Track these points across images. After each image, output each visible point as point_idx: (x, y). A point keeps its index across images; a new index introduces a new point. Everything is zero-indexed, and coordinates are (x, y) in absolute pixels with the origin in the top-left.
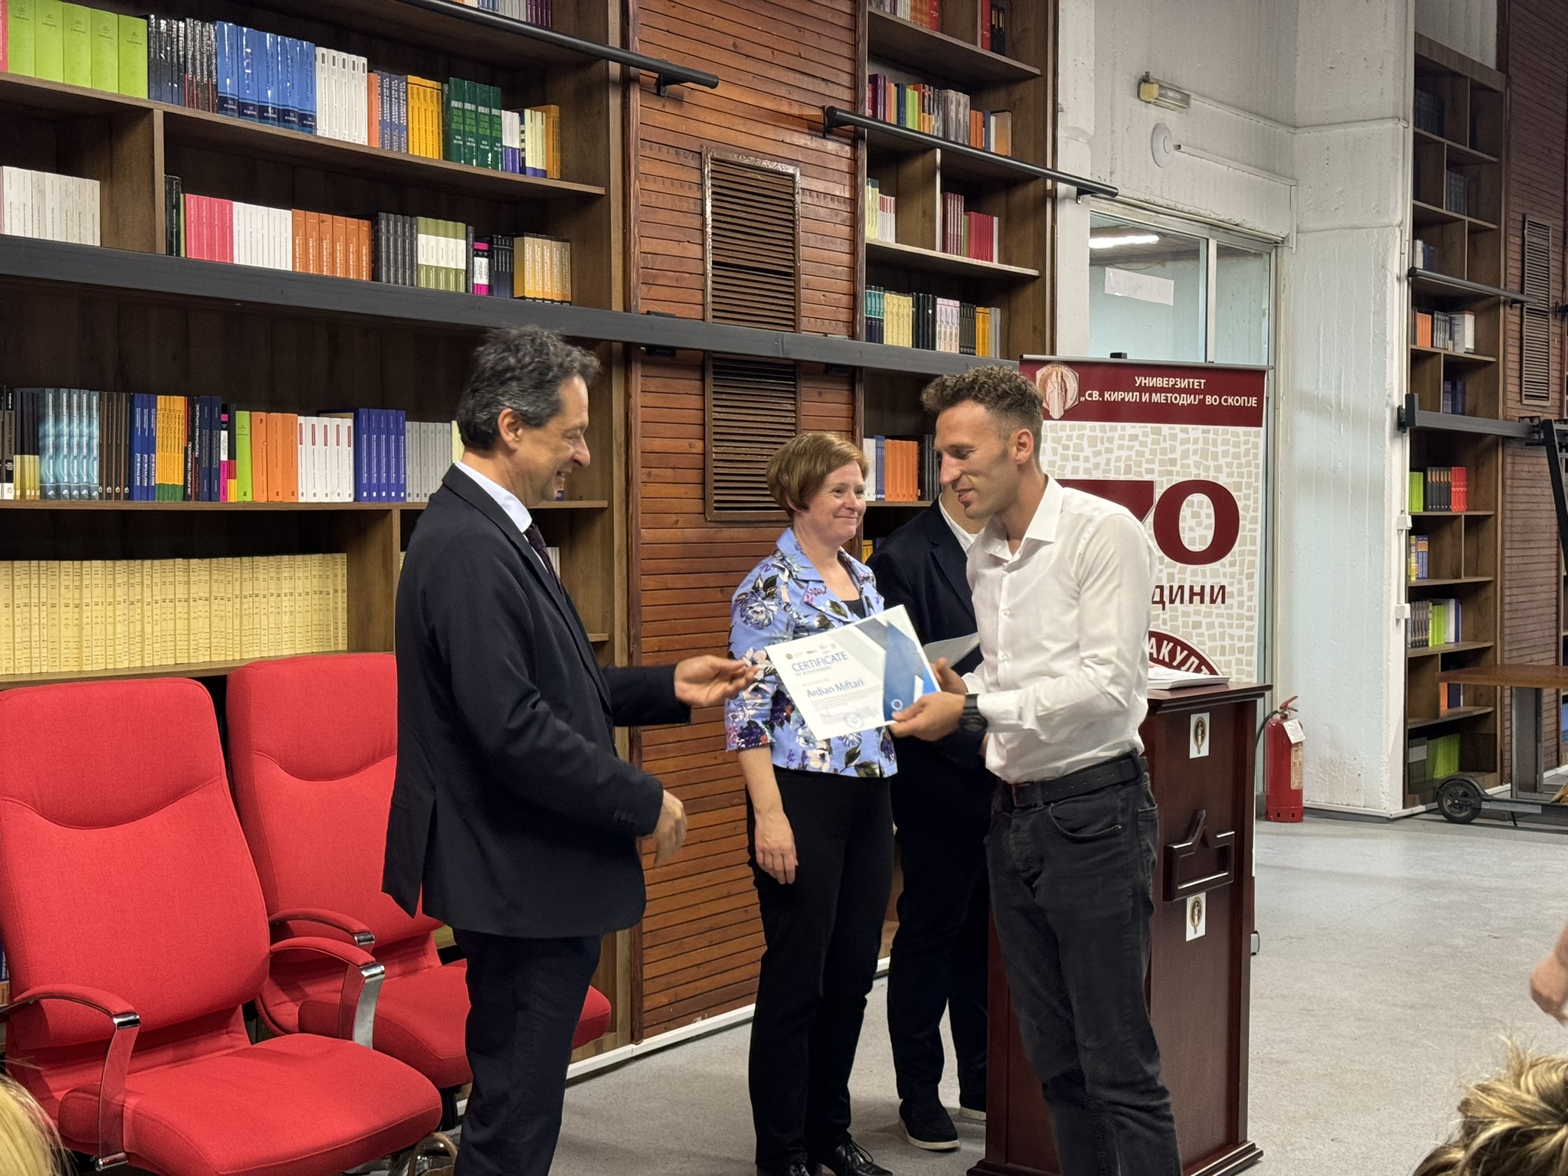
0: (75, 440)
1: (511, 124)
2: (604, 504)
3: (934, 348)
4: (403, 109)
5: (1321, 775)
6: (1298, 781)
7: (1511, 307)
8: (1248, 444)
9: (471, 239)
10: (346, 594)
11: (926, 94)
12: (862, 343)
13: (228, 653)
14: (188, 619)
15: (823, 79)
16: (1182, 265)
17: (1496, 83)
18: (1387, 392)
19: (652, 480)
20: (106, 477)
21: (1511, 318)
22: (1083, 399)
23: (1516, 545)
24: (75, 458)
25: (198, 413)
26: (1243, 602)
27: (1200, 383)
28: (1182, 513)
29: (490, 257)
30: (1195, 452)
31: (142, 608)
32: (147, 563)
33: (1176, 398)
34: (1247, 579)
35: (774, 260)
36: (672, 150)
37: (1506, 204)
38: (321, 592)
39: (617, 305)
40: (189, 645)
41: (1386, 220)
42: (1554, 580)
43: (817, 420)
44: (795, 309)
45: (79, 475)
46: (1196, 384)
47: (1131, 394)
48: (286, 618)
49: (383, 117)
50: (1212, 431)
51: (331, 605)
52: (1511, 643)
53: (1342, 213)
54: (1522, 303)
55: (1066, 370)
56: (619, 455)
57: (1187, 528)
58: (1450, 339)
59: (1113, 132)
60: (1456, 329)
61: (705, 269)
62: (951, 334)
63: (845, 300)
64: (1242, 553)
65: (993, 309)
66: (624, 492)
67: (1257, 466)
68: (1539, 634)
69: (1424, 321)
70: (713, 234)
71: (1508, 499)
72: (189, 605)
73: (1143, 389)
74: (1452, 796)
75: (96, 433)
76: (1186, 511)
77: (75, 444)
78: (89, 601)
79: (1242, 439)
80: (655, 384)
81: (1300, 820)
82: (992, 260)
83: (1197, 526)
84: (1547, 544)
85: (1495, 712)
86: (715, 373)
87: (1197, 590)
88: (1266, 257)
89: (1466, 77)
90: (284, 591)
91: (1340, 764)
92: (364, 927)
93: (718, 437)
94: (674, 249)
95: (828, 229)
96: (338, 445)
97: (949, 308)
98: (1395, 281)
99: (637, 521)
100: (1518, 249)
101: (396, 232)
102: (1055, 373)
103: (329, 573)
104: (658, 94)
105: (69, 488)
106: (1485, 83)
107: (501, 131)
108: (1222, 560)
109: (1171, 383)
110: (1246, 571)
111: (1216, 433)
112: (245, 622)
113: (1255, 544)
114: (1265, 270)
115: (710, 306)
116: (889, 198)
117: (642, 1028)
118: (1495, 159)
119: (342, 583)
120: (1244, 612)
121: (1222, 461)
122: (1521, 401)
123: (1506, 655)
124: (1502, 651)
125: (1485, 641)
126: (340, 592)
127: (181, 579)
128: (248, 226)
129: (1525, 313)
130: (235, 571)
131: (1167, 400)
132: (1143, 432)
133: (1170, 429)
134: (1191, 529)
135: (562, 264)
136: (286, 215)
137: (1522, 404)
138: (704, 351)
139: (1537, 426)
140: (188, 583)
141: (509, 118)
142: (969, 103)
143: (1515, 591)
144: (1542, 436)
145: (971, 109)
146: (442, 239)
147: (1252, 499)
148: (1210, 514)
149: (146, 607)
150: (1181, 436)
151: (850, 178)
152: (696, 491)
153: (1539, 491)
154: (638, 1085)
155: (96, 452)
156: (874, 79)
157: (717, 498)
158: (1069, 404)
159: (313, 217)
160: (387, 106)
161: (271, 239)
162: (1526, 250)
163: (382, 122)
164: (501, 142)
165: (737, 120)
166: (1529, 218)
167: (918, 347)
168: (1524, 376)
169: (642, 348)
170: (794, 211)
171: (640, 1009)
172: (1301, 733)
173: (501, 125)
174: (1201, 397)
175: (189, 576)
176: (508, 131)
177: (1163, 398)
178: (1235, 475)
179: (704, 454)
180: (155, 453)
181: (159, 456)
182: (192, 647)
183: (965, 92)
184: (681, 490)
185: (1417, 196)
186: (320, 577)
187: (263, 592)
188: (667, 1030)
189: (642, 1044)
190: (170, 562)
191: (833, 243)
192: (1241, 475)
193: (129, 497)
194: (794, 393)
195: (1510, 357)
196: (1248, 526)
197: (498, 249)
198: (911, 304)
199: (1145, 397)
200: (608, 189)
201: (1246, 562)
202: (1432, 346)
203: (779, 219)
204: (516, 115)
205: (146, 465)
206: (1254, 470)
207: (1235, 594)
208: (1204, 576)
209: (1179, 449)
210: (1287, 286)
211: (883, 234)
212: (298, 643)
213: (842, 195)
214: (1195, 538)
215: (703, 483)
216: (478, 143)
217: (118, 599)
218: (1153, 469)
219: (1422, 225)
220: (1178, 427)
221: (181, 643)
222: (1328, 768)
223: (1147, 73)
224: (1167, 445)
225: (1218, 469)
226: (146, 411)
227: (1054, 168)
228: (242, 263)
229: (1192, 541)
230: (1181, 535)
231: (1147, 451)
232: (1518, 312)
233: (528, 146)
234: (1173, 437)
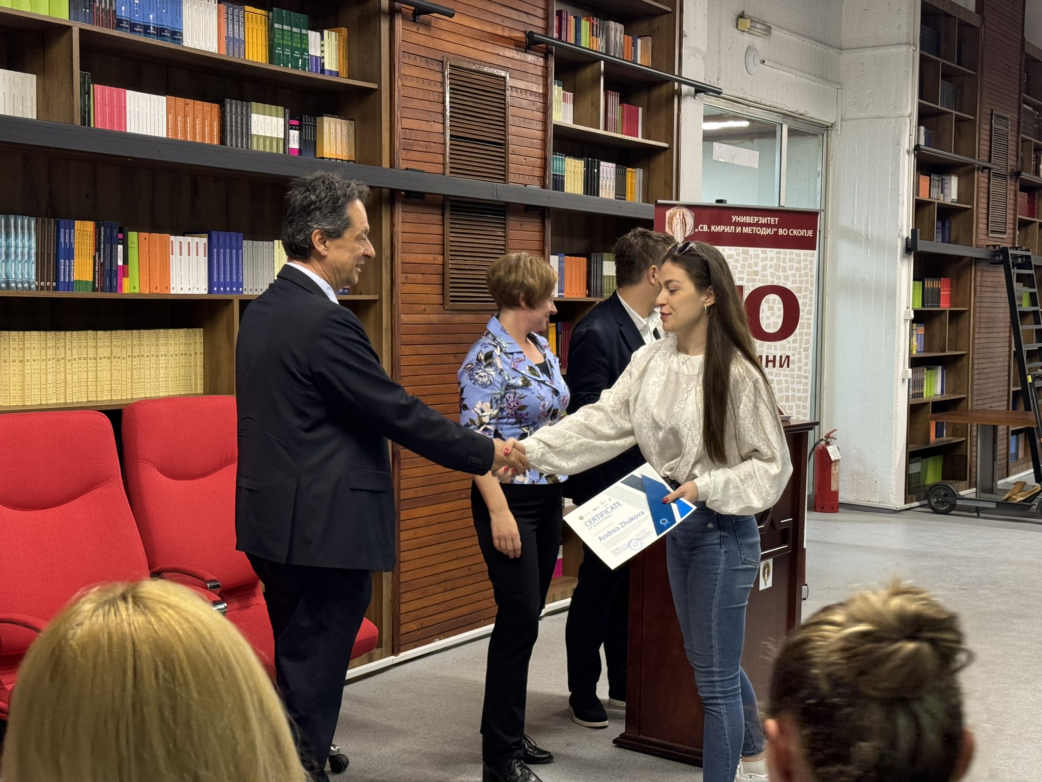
0: (20, 250)
1: (315, 40)
2: (376, 297)
3: (598, 195)
4: (242, 29)
5: (851, 482)
6: (836, 485)
7: (982, 172)
8: (806, 261)
9: (287, 118)
10: (202, 356)
11: (595, 24)
12: (550, 191)
13: (123, 394)
14: (96, 371)
15: (526, 13)
16: (766, 142)
17: (975, 21)
18: (899, 228)
19: (408, 281)
20: (40, 276)
21: (982, 179)
22: (696, 230)
23: (983, 330)
24: (19, 262)
25: (103, 233)
26: (801, 367)
27: (775, 220)
28: (761, 307)
29: (300, 130)
30: (771, 267)
31: (65, 363)
32: (69, 333)
33: (759, 230)
34: (804, 351)
35: (491, 134)
36: (423, 59)
37: (980, 102)
38: (186, 354)
39: (386, 164)
40: (97, 389)
41: (901, 113)
42: (1007, 354)
43: (519, 243)
44: (505, 168)
45: (22, 274)
46: (772, 221)
47: (729, 227)
48: (162, 372)
49: (228, 33)
50: (782, 253)
51: (193, 364)
52: (978, 395)
53: (871, 108)
54: (990, 169)
55: (685, 211)
56: (386, 264)
57: (765, 317)
58: (942, 193)
59: (720, 51)
60: (946, 186)
61: (445, 140)
62: (610, 186)
63: (539, 162)
64: (801, 334)
65: (638, 169)
66: (389, 289)
67: (812, 276)
68: (997, 389)
69: (925, 181)
70: (450, 116)
71: (978, 300)
72: (97, 361)
73: (737, 224)
74: (937, 496)
75: (34, 245)
76: (764, 306)
77: (20, 252)
78: (29, 358)
79: (803, 258)
80: (410, 217)
81: (837, 511)
82: (637, 137)
83: (771, 316)
84: (1003, 330)
85: (966, 440)
86: (451, 210)
87: (771, 358)
88: (821, 136)
89: (955, 17)
90: (161, 353)
91: (864, 474)
92: (214, 577)
93: (453, 253)
94: (425, 126)
95: (528, 114)
96: (197, 255)
97: (608, 169)
98: (906, 153)
99: (398, 310)
100: (988, 133)
101: (236, 112)
102: (678, 213)
103: (191, 342)
104: (414, 21)
105: (16, 283)
106: (967, 21)
107: (308, 44)
108: (788, 339)
109: (755, 220)
110: (803, 346)
111: (785, 254)
112: (135, 373)
113: (810, 329)
114: (819, 145)
115: (448, 165)
116: (569, 93)
117: (399, 645)
118: (974, 73)
119: (200, 348)
120: (802, 373)
121: (789, 273)
122: (987, 235)
123: (974, 403)
124: (972, 400)
125: (961, 394)
126: (198, 354)
127: (92, 344)
128: (136, 107)
129: (991, 176)
130: (128, 339)
131: (752, 231)
132: (737, 253)
133: (755, 251)
134: (768, 318)
135: (349, 136)
136: (163, 99)
137: (988, 237)
138: (444, 195)
139: (998, 251)
140: (96, 347)
141: (313, 36)
142: (623, 30)
143: (981, 361)
144: (1001, 258)
145: (625, 34)
146: (268, 117)
147: (808, 298)
148: (780, 308)
149: (68, 363)
150: (762, 255)
151: (543, 80)
152: (438, 289)
153: (998, 295)
154: (396, 683)
155: (33, 259)
156: (559, 13)
157: (451, 294)
158: (688, 234)
159: (180, 101)
160: (231, 26)
161: (152, 116)
162: (993, 134)
163: (227, 37)
164: (308, 52)
165: (467, 39)
166: (995, 112)
167: (587, 194)
168: (990, 218)
169: (402, 193)
170: (505, 101)
171: (398, 633)
172: (838, 454)
173: (308, 40)
174: (776, 230)
175: (97, 342)
176: (313, 46)
177: (750, 230)
178: (798, 282)
179: (443, 265)
180: (73, 259)
181: (76, 261)
182: (99, 390)
183: (620, 23)
184: (428, 288)
185: (921, 96)
186: (185, 344)
187: (146, 354)
188: (416, 647)
189: (399, 656)
190: (84, 332)
191: (531, 123)
192: (801, 282)
193: (56, 289)
194: (504, 224)
195: (981, 205)
196: (806, 316)
197: (306, 125)
198: (583, 165)
199: (739, 230)
200: (380, 85)
201: (804, 340)
202: (930, 197)
203: (495, 107)
204: (319, 34)
205: (67, 268)
206: (810, 279)
207: (796, 361)
208: (776, 349)
209: (761, 264)
210: (834, 156)
211: (565, 118)
212: (170, 388)
213: (538, 91)
214: (770, 324)
215: (443, 284)
216: (292, 53)
217: (49, 357)
218: (743, 278)
219: (925, 116)
220: (760, 249)
221: (91, 387)
222: (855, 477)
223: (743, 12)
224: (752, 262)
225: (786, 278)
226: (67, 231)
227: (680, 75)
228: (133, 131)
229: (768, 326)
230: (761, 322)
231: (739, 265)
232: (987, 175)
233: (326, 55)
234: (757, 256)
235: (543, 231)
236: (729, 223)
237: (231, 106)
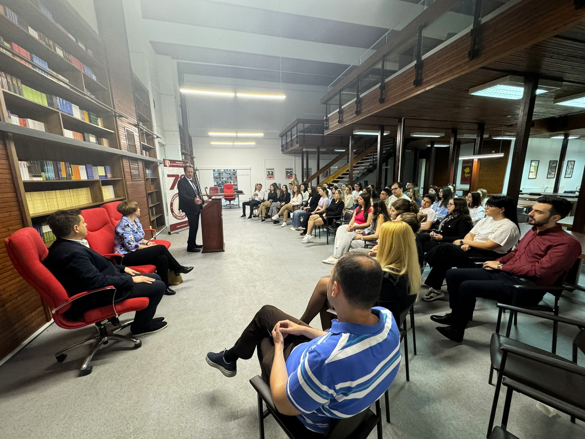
2: (121, 179)
9: (95, 138)
10: (90, 193)
15: (134, 119)
19: (127, 175)
20: (55, 176)
25: (66, 165)
36: (121, 127)
37: (186, 143)
38: (87, 194)
41: (178, 144)
44: (136, 151)
46: (182, 163)
48: (84, 198)
51: (89, 196)
53: (172, 142)
56: (123, 171)
61: (127, 145)
65: (149, 152)
66: (124, 177)
70: (127, 140)
73: (177, 163)
75: (53, 168)
77: (50, 170)
78: (58, 197)
80: (125, 161)
82: (150, 146)
86: (130, 160)
90: (82, 194)
94: (123, 142)
96: (84, 170)
99: (126, 181)
101: (87, 136)
103: (88, 191)
104: (119, 118)
105: (51, 178)
115: (129, 150)
128: (66, 133)
130: (76, 191)
135: (107, 143)
136: (72, 132)
146: (92, 137)
151: (138, 133)
152: (131, 176)
155: (53, 172)
159: (75, 132)
160: (82, 114)
163: (82, 117)
165: (127, 123)
175: (70, 192)
177: (179, 165)
179: (131, 171)
193: (59, 179)
194: (137, 162)
197: (99, 140)
200: (115, 132)
203: (133, 138)
205: (61, 174)
210: (166, 151)
226: (59, 164)
231: (178, 171)
233: (99, 124)
235: (143, 164)
236: (175, 163)
237: (86, 134)
